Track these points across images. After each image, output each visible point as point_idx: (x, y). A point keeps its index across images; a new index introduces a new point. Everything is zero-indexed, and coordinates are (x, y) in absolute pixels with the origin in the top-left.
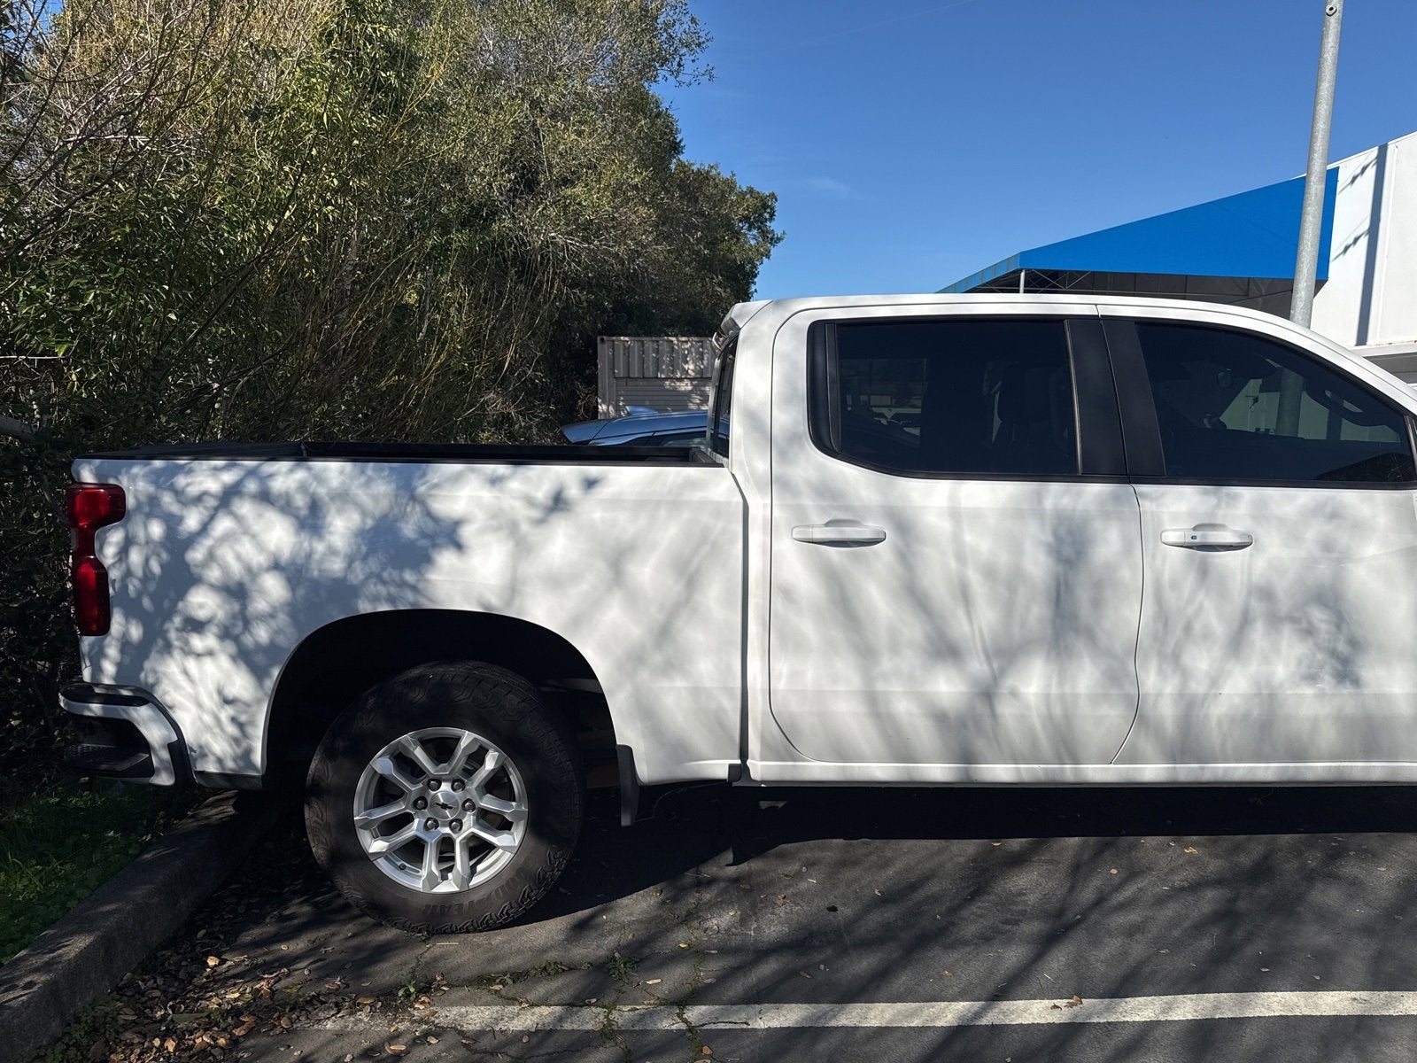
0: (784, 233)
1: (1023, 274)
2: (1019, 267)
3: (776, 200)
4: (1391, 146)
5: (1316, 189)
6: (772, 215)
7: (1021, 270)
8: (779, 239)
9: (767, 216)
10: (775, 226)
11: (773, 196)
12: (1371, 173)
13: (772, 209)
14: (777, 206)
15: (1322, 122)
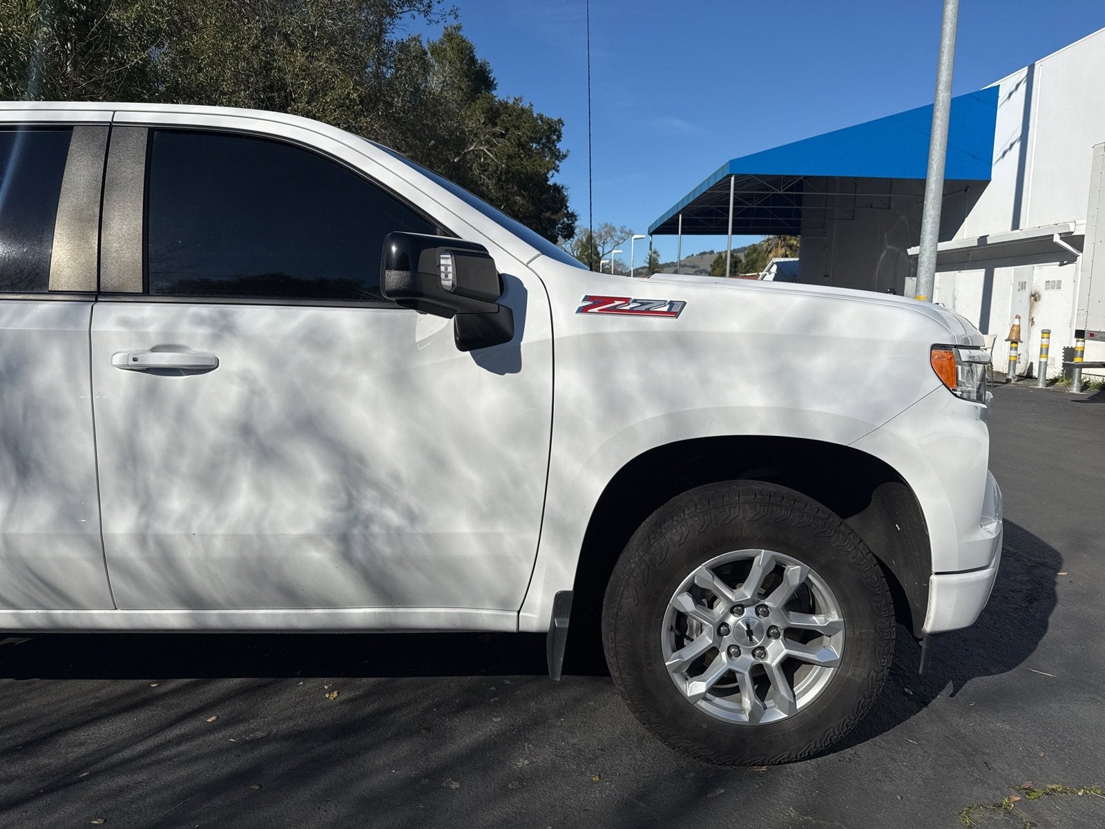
0: (568, 151)
1: (733, 179)
2: (729, 173)
3: (563, 125)
4: (1038, 64)
5: (943, 96)
6: (559, 137)
7: (731, 175)
8: (565, 156)
9: (555, 137)
10: (561, 146)
11: (560, 121)
12: (1023, 87)
13: (559, 131)
14: (563, 130)
15: (947, 39)
